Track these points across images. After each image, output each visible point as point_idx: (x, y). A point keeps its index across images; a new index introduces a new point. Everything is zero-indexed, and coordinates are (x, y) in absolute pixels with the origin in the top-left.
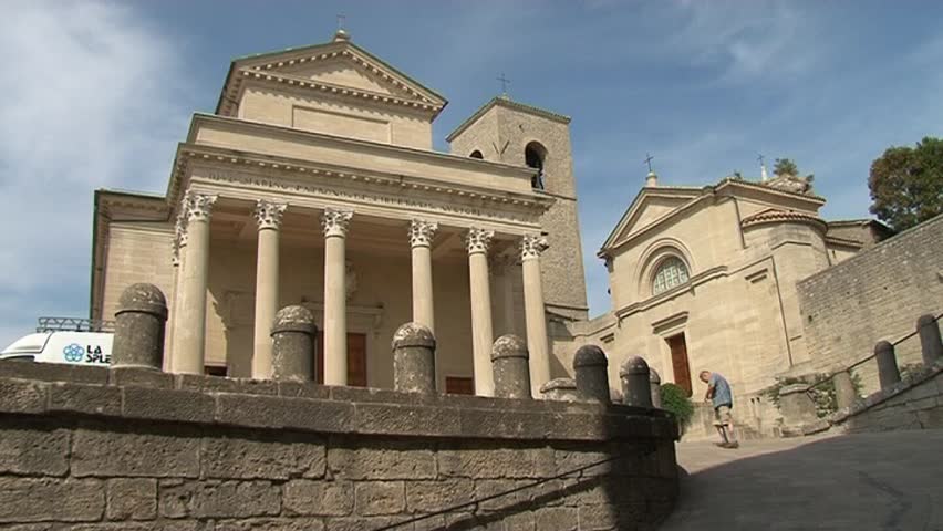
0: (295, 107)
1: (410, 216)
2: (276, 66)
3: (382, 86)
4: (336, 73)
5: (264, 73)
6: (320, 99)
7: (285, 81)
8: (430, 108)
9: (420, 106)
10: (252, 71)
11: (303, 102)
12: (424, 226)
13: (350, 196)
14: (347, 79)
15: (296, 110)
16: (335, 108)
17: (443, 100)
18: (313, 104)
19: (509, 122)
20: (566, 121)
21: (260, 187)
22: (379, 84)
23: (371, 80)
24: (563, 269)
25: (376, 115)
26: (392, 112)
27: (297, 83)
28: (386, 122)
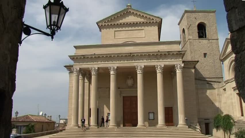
0: (115, 31)
1: (135, 64)
2: (108, 21)
3: (141, 18)
4: (127, 18)
5: (105, 24)
6: (122, 27)
7: (111, 25)
8: (156, 22)
9: (153, 22)
10: (102, 24)
11: (117, 29)
12: (140, 67)
13: (116, 61)
14: (131, 19)
15: (116, 32)
16: (127, 29)
17: (160, 18)
18: (121, 29)
19: (191, 17)
20: (214, 12)
21: (91, 63)
22: (140, 18)
23: (138, 17)
24: (213, 65)
25: (140, 28)
26: (144, 26)
27: (114, 24)
28: (143, 30)
